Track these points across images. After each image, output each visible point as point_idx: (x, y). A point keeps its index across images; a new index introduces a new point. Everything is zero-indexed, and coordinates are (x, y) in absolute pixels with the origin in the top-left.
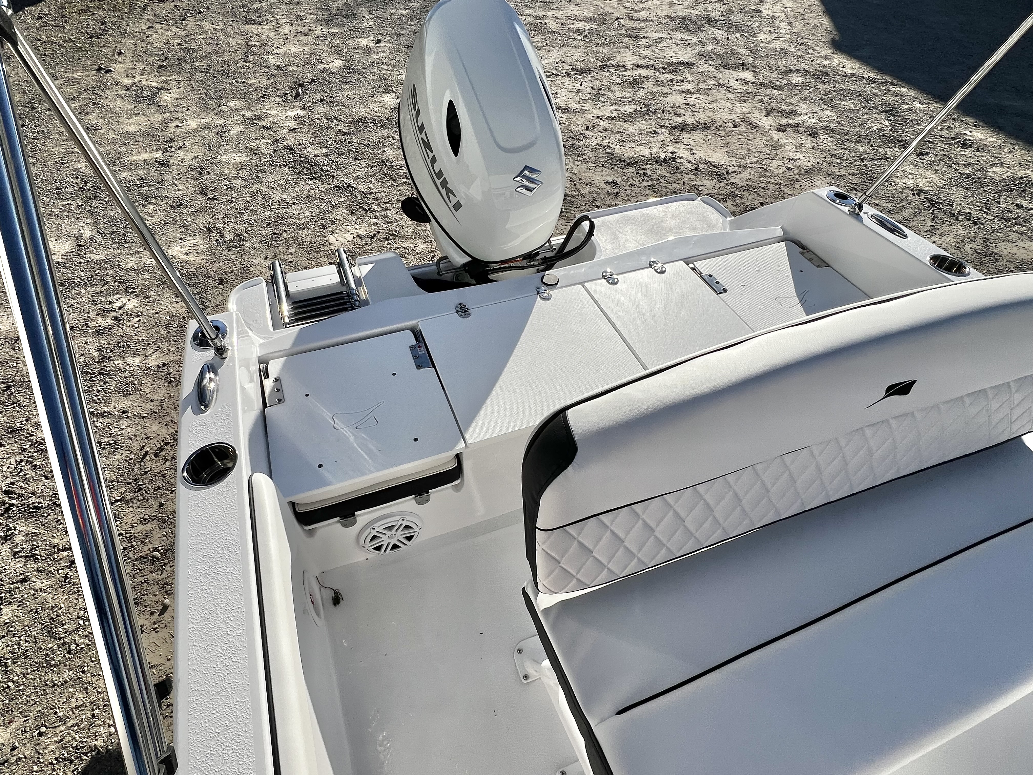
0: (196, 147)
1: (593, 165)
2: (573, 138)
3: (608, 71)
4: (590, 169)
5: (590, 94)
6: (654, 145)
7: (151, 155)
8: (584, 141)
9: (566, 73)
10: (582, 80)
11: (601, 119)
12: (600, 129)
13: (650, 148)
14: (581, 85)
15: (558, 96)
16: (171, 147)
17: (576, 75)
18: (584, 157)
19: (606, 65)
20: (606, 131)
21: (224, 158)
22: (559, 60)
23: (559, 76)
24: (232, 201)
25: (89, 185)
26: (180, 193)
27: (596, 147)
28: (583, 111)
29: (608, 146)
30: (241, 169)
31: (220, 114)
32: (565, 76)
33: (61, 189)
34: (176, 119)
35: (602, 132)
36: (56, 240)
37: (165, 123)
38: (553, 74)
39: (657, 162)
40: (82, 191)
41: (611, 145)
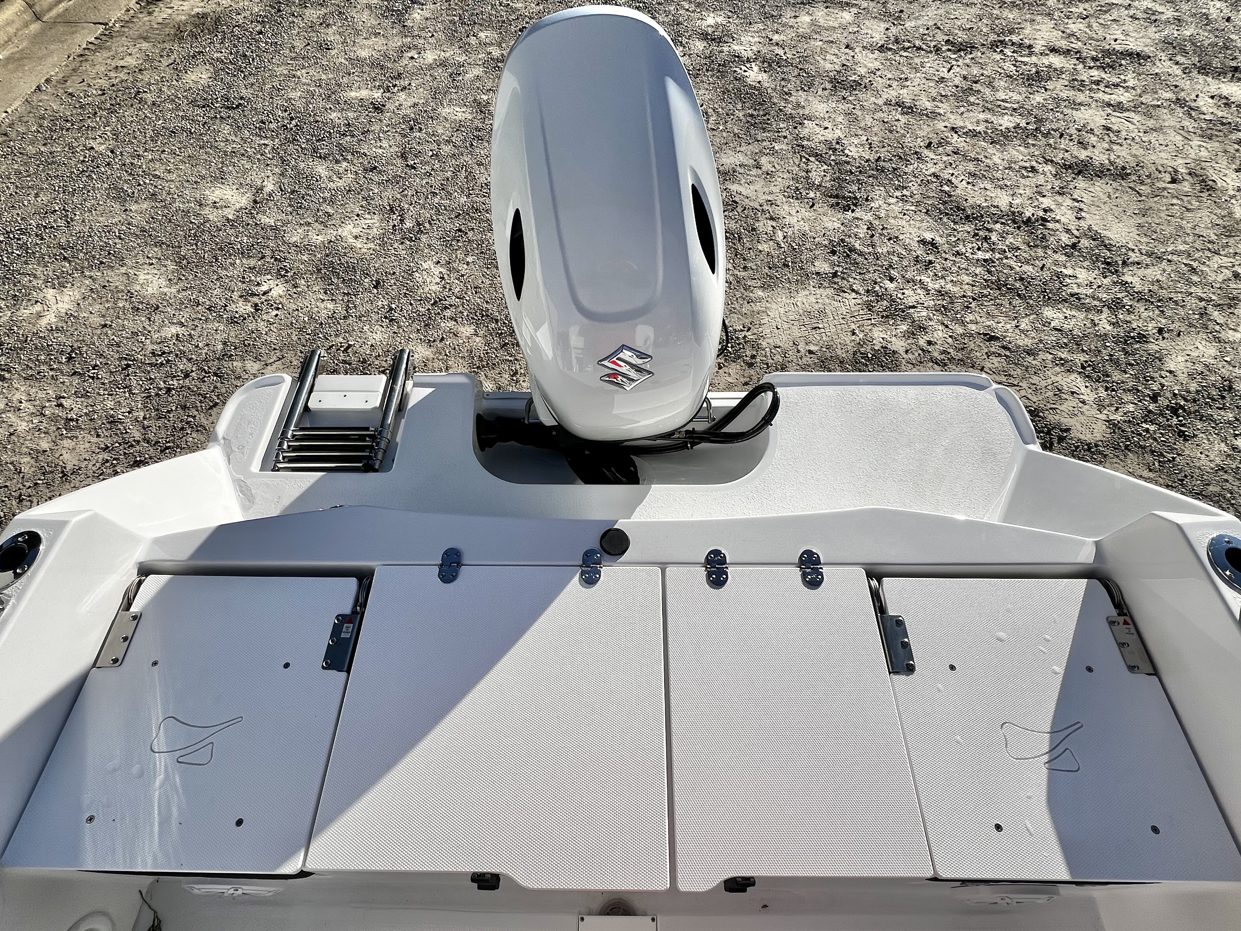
0: (421, 90)
1: (913, 208)
2: (900, 158)
3: (1002, 51)
4: (905, 214)
5: (957, 87)
6: (1022, 192)
7: (371, 93)
8: (916, 165)
9: (935, 46)
10: (954, 63)
11: (956, 132)
12: (949, 149)
13: (1013, 195)
14: (948, 72)
15: (908, 83)
16: (394, 86)
17: (949, 53)
18: (905, 192)
19: (1002, 42)
20: (955, 153)
21: (445, 111)
22: (933, 23)
23: (923, 50)
24: (431, 174)
25: (294, 122)
26: (380, 151)
27: (929, 178)
28: (934, 115)
29: (948, 180)
30: (458, 130)
31: (465, 48)
32: (931, 52)
33: (264, 123)
34: (415, 47)
35: (949, 155)
36: (237, 189)
37: (401, 51)
38: (915, 46)
39: (1014, 222)
40: (284, 129)
41: (954, 180)
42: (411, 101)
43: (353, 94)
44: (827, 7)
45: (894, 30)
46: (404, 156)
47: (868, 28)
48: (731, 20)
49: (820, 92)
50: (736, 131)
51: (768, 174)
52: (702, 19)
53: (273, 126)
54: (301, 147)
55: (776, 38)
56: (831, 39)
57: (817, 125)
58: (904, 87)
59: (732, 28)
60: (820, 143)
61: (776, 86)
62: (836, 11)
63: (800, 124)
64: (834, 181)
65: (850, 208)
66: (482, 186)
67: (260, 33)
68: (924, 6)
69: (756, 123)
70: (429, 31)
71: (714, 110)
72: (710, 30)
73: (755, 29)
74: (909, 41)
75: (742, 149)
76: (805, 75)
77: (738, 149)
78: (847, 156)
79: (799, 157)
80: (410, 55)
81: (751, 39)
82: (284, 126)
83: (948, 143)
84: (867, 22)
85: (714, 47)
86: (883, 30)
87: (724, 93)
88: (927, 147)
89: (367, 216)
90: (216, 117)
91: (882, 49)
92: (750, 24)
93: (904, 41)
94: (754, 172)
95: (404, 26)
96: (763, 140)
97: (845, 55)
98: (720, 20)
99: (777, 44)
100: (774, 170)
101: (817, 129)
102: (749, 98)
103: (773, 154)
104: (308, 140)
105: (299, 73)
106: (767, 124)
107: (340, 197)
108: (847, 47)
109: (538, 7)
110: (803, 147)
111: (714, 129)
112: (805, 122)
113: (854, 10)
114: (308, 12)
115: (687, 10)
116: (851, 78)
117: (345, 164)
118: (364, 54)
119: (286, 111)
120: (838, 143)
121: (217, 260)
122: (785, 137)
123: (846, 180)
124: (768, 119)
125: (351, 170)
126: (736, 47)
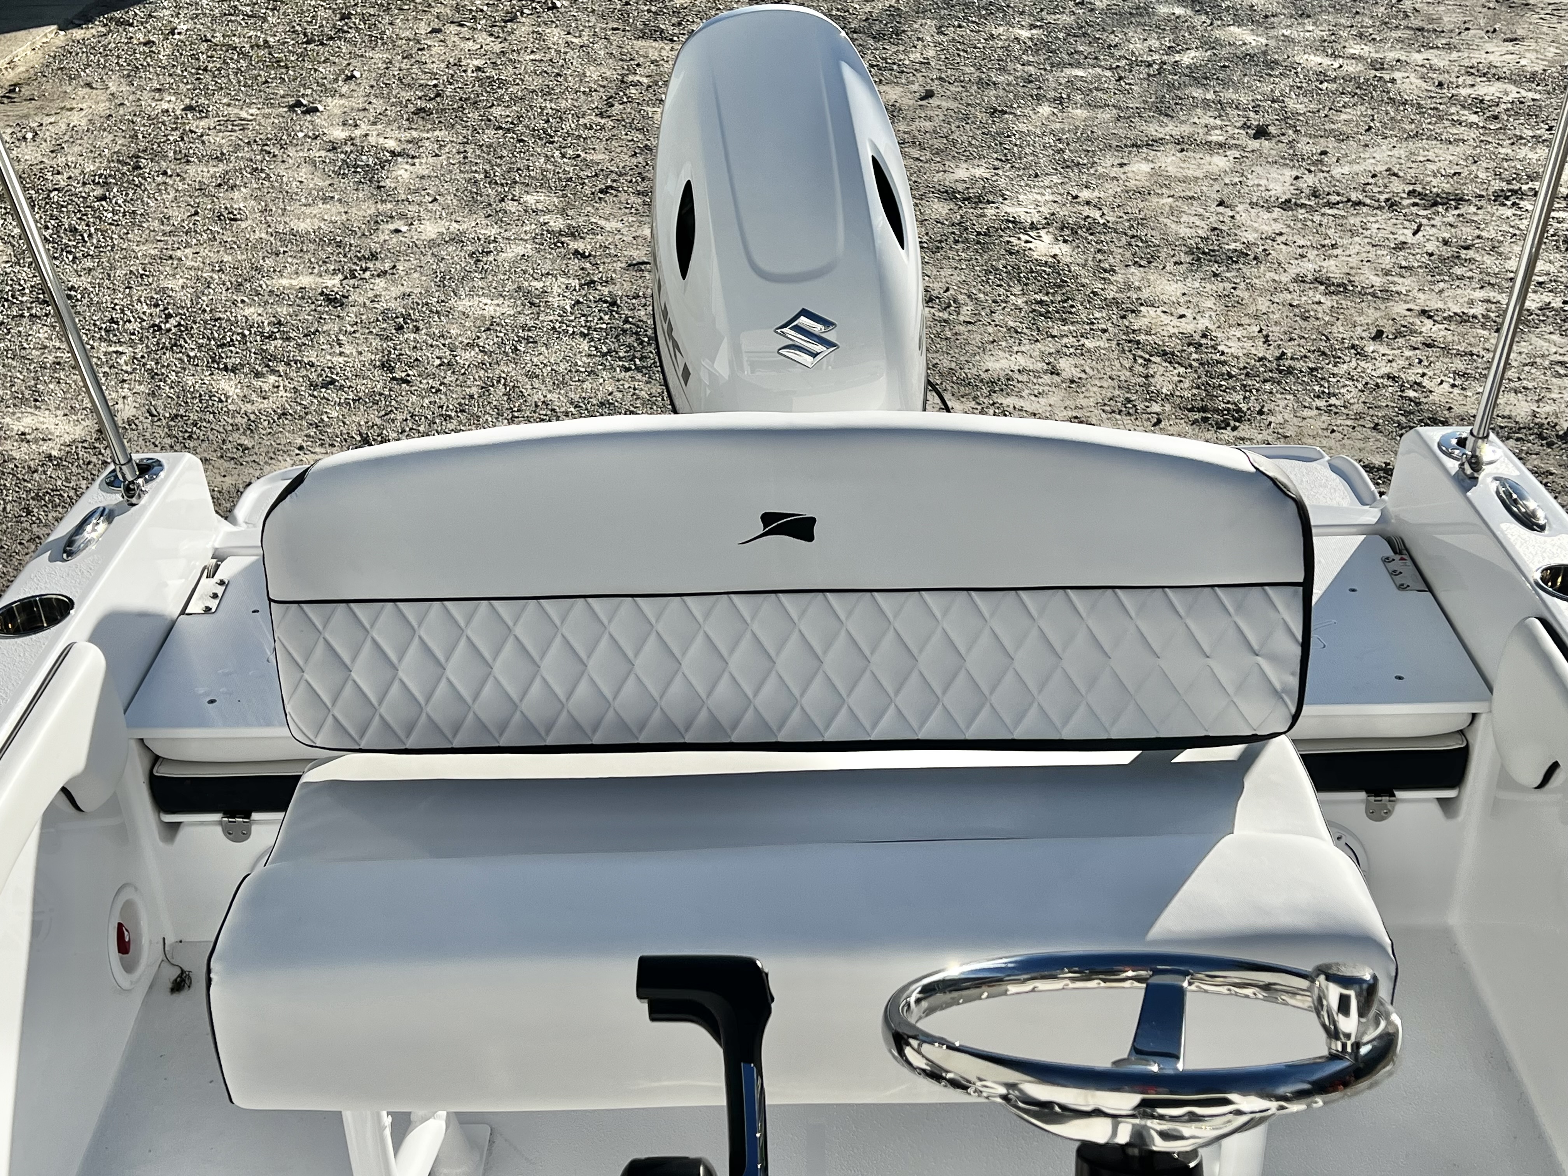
0: (416, 275)
1: (1349, 423)
2: (1324, 353)
3: (1514, 204)
4: (1333, 431)
5: (1431, 255)
6: (1554, 396)
7: (320, 280)
8: (1353, 364)
9: (1387, 200)
10: (1424, 221)
11: (1430, 317)
12: (1415, 340)
13: (1538, 401)
14: (1414, 234)
15: (1339, 251)
16: (365, 270)
17: (1414, 209)
18: (1333, 401)
19: (1514, 192)
20: (1429, 346)
21: (463, 304)
22: (1385, 168)
23: (1365, 205)
24: (439, 390)
25: (173, 321)
26: (341, 359)
27: (1379, 381)
28: (1387, 295)
29: (1415, 383)
30: (488, 329)
31: (496, 216)
32: (1380, 208)
33: (117, 323)
34: (403, 216)
35: (1415, 349)
36: (66, 415)
37: (375, 222)
38: (1349, 200)
39: (1540, 436)
40: (154, 331)
41: (1426, 382)
42: (396, 291)
43: (285, 282)
44: (1182, 150)
45: (1309, 180)
46: (386, 366)
47: (1259, 177)
48: (1000, 172)
49: (1170, 267)
50: (1011, 324)
51: (1072, 381)
52: (945, 171)
53: (134, 326)
54: (188, 356)
55: (1085, 194)
56: (1191, 194)
57: (1164, 312)
58: (1330, 256)
59: (1002, 183)
60: (1170, 337)
61: (1086, 260)
62: (1198, 156)
63: (1133, 311)
64: (1198, 388)
65: (1228, 425)
66: (537, 406)
67: (103, 198)
68: (1367, 146)
69: (1048, 312)
70: (428, 194)
71: (969, 296)
72: (960, 187)
73: (1047, 183)
74: (1338, 194)
75: (1023, 349)
76: (1140, 244)
77: (1016, 349)
78: (1223, 353)
79: (1131, 357)
80: (392, 227)
81: (1039, 197)
82: (154, 325)
83: (1413, 332)
84: (1258, 169)
85: (968, 210)
86: (1289, 180)
87: (987, 272)
88: (1374, 339)
89: (318, 450)
90: (22, 316)
91: (1286, 205)
92: (1037, 176)
93: (1329, 194)
94: (1047, 378)
95: (379, 187)
96: (1062, 336)
97: (1214, 215)
98: (979, 172)
99: (1088, 203)
100: (1083, 376)
101: (1166, 319)
102: (1035, 278)
103: (1082, 354)
104: (200, 346)
105: (179, 253)
106: (1071, 313)
107: (266, 423)
108: (1221, 203)
109: (634, 161)
110: (1138, 343)
111: (970, 323)
112: (1142, 308)
113: (1233, 153)
114: (192, 170)
115: (918, 159)
116: (1227, 247)
117: (272, 379)
118: (302, 226)
119: (156, 305)
120: (1204, 336)
121: (29, 513)
122: (1104, 331)
123: (1221, 386)
124: (1072, 306)
125: (284, 386)
126: (1011, 209)
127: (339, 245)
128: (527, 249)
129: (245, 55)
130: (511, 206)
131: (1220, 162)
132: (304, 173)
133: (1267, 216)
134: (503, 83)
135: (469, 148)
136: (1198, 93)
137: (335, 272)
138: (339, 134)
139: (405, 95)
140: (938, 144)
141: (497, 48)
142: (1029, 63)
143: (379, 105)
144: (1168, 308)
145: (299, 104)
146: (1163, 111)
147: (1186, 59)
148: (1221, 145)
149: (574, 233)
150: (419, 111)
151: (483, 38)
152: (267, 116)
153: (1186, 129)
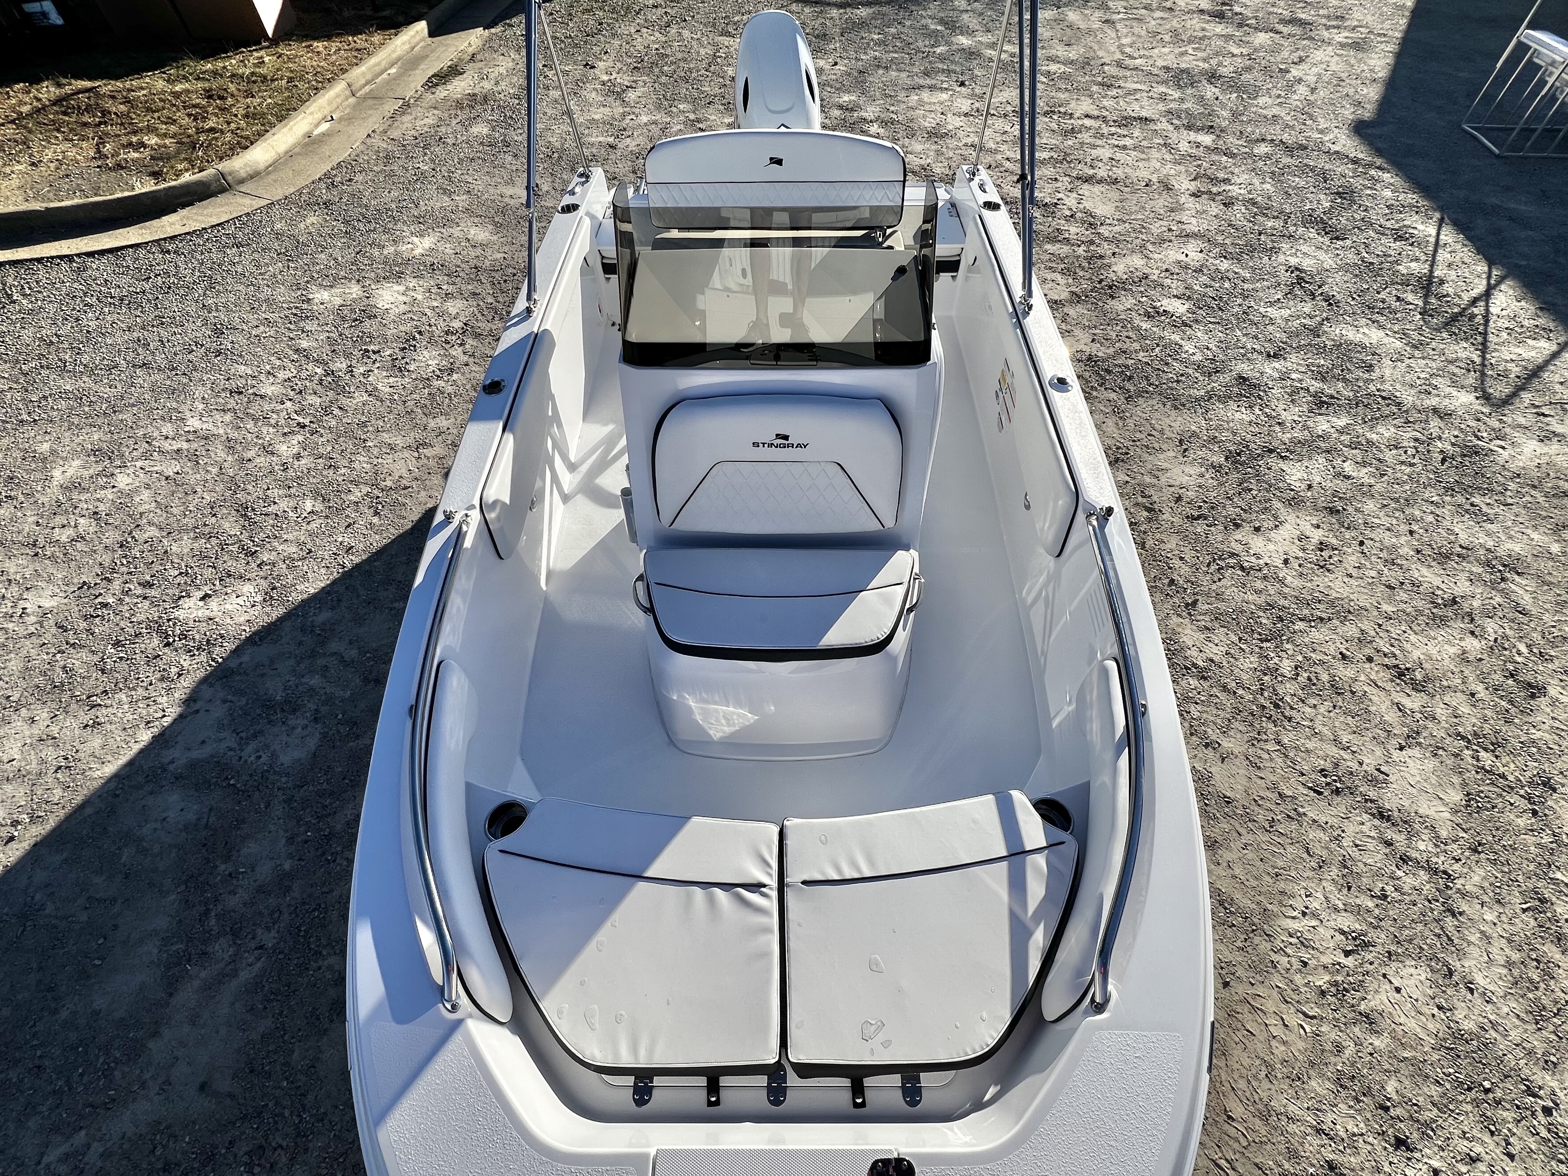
28: (996, 152)
31: (669, 113)
34: (634, 113)
37: (624, 115)
41: (1002, 185)
42: (634, 143)
43: (593, 139)
44: (931, 91)
45: (977, 105)
46: (634, 172)
47: (958, 103)
49: (920, 139)
53: (542, 156)
55: (892, 108)
56: (931, 109)
62: (937, 93)
70: (642, 104)
72: (845, 104)
80: (630, 117)
84: (958, 100)
85: (847, 114)
86: (969, 104)
91: (966, 115)
92: (874, 100)
95: (623, 101)
97: (939, 118)
98: (853, 98)
99: (893, 112)
101: (915, 159)
105: (552, 127)
108: (942, 114)
109: (720, 91)
113: (951, 93)
114: (551, 93)
116: (942, 131)
118: (596, 117)
126: (864, 114)
127: (611, 125)
128: (682, 127)
129: (562, 41)
130: (674, 109)
131: (944, 96)
132: (594, 95)
133: (958, 119)
134: (667, 56)
135: (656, 85)
136: (940, 66)
137: (611, 136)
138: (605, 78)
139: (629, 61)
140: (838, 86)
141: (664, 39)
142: (876, 51)
143: (619, 65)
144: (917, 155)
145: (587, 64)
146: (926, 74)
147: (938, 50)
148: (946, 89)
149: (698, 121)
150: (635, 68)
151: (657, 34)
152: (576, 70)
153: (934, 82)
